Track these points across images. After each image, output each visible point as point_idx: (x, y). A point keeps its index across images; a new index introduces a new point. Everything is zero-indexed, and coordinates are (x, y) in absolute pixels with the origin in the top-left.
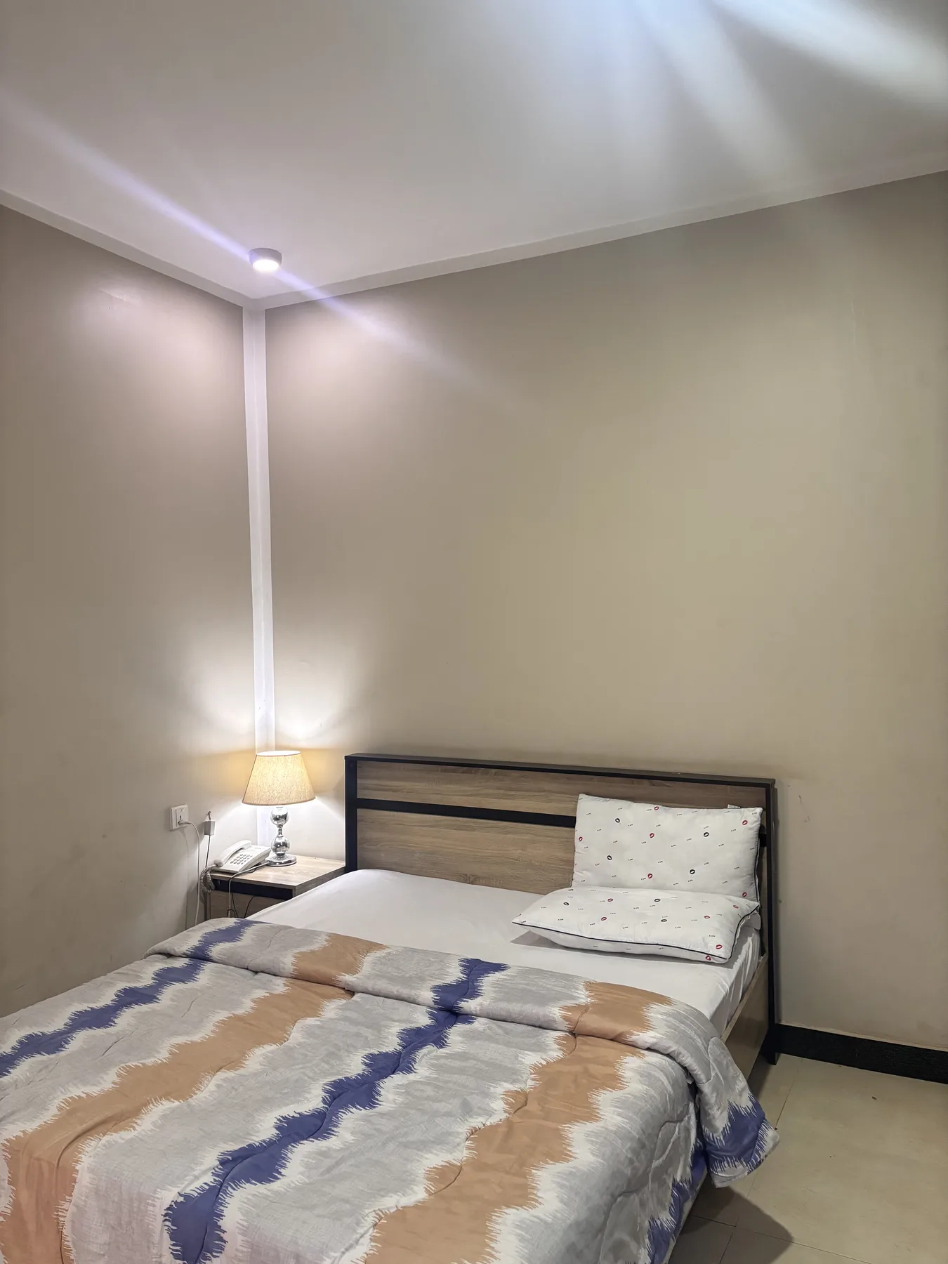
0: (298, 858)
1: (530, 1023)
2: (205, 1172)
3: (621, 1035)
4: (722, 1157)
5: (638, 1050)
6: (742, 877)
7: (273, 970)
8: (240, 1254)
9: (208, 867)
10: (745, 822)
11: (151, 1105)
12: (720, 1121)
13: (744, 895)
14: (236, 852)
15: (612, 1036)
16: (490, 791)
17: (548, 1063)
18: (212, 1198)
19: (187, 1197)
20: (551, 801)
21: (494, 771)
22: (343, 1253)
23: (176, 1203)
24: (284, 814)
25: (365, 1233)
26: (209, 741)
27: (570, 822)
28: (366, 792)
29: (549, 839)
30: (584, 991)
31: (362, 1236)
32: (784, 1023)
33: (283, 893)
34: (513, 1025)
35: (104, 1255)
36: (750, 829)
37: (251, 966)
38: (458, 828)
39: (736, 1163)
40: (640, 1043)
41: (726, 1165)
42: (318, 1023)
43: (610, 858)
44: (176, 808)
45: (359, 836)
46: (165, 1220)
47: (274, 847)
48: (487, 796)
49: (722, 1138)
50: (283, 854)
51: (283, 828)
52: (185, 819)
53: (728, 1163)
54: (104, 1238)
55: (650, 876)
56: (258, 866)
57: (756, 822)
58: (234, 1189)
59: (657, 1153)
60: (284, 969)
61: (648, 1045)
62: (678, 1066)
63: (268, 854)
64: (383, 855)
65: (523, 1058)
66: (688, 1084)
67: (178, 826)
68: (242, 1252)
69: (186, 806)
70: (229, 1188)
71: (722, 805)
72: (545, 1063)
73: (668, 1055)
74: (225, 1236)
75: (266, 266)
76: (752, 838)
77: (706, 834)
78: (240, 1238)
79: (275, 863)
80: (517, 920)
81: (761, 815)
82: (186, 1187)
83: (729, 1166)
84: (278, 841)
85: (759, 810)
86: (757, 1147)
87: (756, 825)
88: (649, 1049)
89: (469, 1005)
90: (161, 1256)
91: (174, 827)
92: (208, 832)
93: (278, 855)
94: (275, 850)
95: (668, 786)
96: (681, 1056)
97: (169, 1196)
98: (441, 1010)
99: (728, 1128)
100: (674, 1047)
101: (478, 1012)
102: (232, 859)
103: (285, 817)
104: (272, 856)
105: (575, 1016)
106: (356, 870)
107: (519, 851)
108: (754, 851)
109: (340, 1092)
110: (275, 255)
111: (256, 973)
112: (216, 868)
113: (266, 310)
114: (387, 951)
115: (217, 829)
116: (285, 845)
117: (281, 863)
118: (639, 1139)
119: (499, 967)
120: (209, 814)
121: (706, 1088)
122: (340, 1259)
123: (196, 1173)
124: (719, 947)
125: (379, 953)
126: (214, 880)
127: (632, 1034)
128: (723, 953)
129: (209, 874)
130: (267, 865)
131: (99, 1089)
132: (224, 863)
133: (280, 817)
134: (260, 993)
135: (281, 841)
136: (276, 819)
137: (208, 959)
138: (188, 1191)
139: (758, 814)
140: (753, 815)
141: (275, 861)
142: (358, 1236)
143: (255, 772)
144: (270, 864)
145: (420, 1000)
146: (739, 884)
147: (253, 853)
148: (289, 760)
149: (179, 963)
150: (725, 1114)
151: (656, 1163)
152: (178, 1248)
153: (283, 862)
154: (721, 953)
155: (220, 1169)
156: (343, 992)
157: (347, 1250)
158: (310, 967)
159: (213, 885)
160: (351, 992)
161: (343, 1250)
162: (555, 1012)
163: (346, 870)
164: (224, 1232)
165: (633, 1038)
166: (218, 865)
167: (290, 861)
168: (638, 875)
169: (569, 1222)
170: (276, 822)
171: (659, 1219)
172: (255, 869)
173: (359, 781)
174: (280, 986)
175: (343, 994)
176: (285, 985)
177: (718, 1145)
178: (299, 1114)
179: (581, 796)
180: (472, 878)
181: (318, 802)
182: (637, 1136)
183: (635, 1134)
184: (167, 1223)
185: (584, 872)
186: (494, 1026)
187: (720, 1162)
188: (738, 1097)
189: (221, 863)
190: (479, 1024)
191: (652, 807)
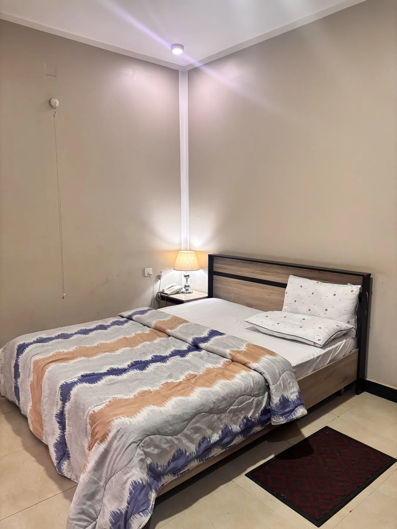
0: (193, 291)
1: (220, 355)
2: (75, 377)
3: (246, 363)
4: (274, 413)
5: (250, 369)
6: (348, 314)
7: (148, 326)
8: (73, 402)
9: (160, 291)
10: (352, 291)
11: (78, 358)
12: (276, 400)
13: (348, 322)
14: (171, 287)
15: (243, 363)
16: (258, 272)
17: (214, 368)
18: (73, 384)
19: (67, 383)
20: (280, 277)
21: (260, 263)
22: (95, 407)
23: (63, 384)
24: (188, 275)
25: (105, 403)
26: (161, 245)
27: (284, 286)
28: (216, 269)
29: (279, 292)
30: (245, 346)
31: (103, 403)
32: (367, 379)
33: (179, 302)
34: (213, 354)
35: (47, 397)
36: (354, 294)
37: (143, 323)
38: (246, 285)
39: (280, 417)
40: (251, 367)
41: (276, 417)
42: (150, 344)
43: (295, 301)
44: (147, 269)
45: (214, 285)
46: (60, 389)
47: (184, 287)
48: (257, 273)
49: (275, 406)
50: (188, 290)
51: (188, 280)
52: (151, 273)
53: (276, 416)
54: (48, 392)
55: (310, 310)
56: (178, 293)
57: (357, 291)
58: (80, 384)
59: (234, 404)
60: (152, 325)
61: (254, 368)
62: (263, 378)
63: (182, 289)
64: (221, 293)
65: (205, 365)
66: (266, 385)
67: (148, 275)
68: (73, 401)
69: (151, 268)
70: (79, 383)
71: (345, 283)
72: (213, 368)
73: (260, 373)
74: (71, 396)
75: (177, 51)
76: (355, 298)
77: (335, 295)
78: (73, 397)
79: (184, 292)
80: (246, 320)
81: (360, 289)
82: (67, 381)
83: (277, 418)
84: (186, 284)
85: (360, 286)
86: (292, 413)
87: (358, 293)
88: (254, 370)
89: (202, 345)
90: (58, 399)
91: (146, 275)
92: (160, 279)
93: (186, 290)
94: (185, 288)
95: (326, 274)
96: (264, 374)
97: (62, 382)
98: (194, 346)
99: (278, 404)
100: (262, 370)
101: (204, 348)
102: (168, 289)
103: (188, 276)
104: (184, 290)
105: (234, 354)
106: (213, 298)
107: (268, 296)
108: (355, 304)
109: (136, 364)
110: (182, 47)
111: (145, 326)
112: (162, 292)
113: (188, 71)
114: (188, 324)
115: (163, 278)
116: (188, 286)
117: (186, 293)
118: (223, 397)
119: (221, 334)
120: (161, 272)
121: (272, 387)
122: (93, 408)
123: (73, 377)
124: (319, 340)
125: (185, 324)
126: (161, 296)
127: (250, 363)
128: (321, 343)
129: (159, 293)
130: (182, 293)
131: (67, 350)
132: (165, 290)
133: (187, 276)
134: (139, 332)
135: (187, 285)
136: (185, 276)
137: (132, 319)
138: (68, 382)
139: (359, 288)
140: (357, 289)
141: (185, 292)
142: (102, 403)
143: (178, 258)
144: (183, 293)
145: (188, 341)
146: (346, 317)
147: (176, 288)
148: (189, 255)
149: (122, 320)
150: (278, 398)
151: (232, 407)
152: (62, 398)
153: (187, 292)
154: (319, 342)
155: (81, 378)
156: (167, 335)
157: (96, 406)
158: (159, 325)
159: (161, 298)
160: (169, 336)
161: (95, 406)
162: (228, 351)
163: (208, 297)
164: (71, 395)
165: (249, 365)
166: (163, 291)
167: (190, 292)
168: (305, 309)
169: (171, 414)
170: (185, 278)
171: (231, 427)
172: (176, 294)
173: (214, 265)
174: (147, 330)
175: (167, 336)
176: (149, 331)
177: (273, 409)
178: (118, 368)
179: (291, 276)
180: (251, 305)
181: (201, 271)
182: (223, 396)
183: (222, 394)
184: (60, 390)
185: (286, 306)
186: (206, 353)
187: (274, 415)
188: (290, 394)
189: (164, 290)
190: (203, 352)
191: (316, 282)
